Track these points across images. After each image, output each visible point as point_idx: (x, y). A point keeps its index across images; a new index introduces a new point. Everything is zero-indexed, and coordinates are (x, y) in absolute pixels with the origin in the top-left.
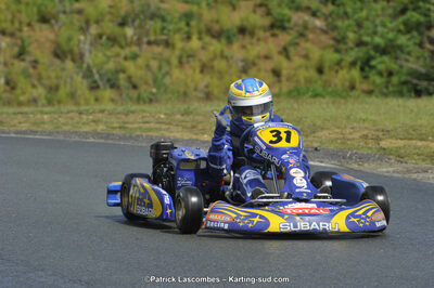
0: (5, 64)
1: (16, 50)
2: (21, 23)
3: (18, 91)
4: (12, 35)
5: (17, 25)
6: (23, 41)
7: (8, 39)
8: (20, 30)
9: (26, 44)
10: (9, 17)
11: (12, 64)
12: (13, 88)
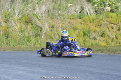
0: (115, 32)
1: (118, 28)
2: (118, 21)
3: (119, 39)
4: (116, 25)
5: (117, 22)
6: (119, 26)
7: (115, 26)
8: (118, 23)
9: (120, 27)
10: (116, 20)
11: (117, 32)
12: (117, 38)
